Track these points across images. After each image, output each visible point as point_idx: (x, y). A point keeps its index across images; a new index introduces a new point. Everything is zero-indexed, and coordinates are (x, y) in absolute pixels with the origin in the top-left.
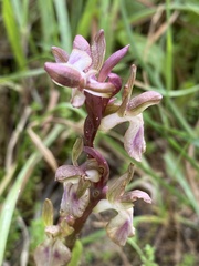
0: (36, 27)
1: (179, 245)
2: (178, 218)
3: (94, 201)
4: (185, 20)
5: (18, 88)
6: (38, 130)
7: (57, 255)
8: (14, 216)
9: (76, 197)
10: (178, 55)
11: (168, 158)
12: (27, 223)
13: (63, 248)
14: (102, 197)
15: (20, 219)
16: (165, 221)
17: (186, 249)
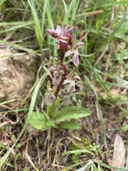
0: (46, 38)
1: (88, 102)
2: (88, 94)
3: (63, 80)
4: (90, 35)
5: (40, 55)
6: (47, 67)
7: (52, 98)
8: (38, 92)
9: (57, 78)
10: (89, 47)
11: (85, 76)
12: (43, 94)
13: (54, 96)
14: (65, 79)
15: (41, 94)
16: (84, 94)
17: (90, 103)
